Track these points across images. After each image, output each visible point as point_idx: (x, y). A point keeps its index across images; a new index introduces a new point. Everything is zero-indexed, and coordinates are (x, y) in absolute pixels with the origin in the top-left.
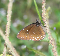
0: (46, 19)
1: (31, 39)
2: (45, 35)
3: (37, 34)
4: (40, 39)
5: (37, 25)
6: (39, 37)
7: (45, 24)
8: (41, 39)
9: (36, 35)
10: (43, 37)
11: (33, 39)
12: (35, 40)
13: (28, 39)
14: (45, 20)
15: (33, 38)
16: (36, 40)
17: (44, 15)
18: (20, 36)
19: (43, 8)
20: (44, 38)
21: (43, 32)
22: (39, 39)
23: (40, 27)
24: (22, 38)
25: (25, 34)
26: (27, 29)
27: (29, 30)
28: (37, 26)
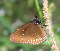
0: (48, 15)
1: (28, 42)
2: (46, 37)
3: (36, 35)
4: (40, 42)
5: (36, 23)
7: (47, 22)
8: (41, 42)
10: (44, 39)
11: (31, 42)
12: (33, 43)
15: (31, 40)
16: (35, 43)
18: (14, 38)
20: (45, 41)
22: (38, 42)
23: (40, 26)
25: (20, 36)
26: (23, 29)
27: (26, 30)
28: (36, 25)
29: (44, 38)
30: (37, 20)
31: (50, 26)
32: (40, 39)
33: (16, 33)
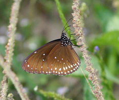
1: (50, 71)
2: (79, 64)
3: (64, 61)
4: (69, 72)
5: (64, 43)
6: (67, 68)
8: (72, 71)
9: (60, 63)
12: (59, 73)
13: (45, 72)
14: (79, 33)
15: (56, 69)
16: (62, 73)
17: (77, 23)
18: (28, 66)
19: (75, 9)
21: (75, 58)
22: (66, 71)
23: (69, 47)
24: (32, 70)
25: (38, 62)
26: (43, 52)
28: (64, 45)
29: (76, 64)
30: (65, 39)
31: (85, 46)
32: (69, 67)
33: (33, 58)
